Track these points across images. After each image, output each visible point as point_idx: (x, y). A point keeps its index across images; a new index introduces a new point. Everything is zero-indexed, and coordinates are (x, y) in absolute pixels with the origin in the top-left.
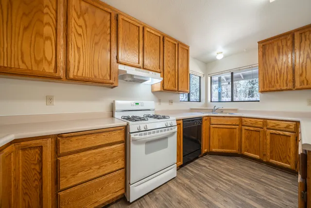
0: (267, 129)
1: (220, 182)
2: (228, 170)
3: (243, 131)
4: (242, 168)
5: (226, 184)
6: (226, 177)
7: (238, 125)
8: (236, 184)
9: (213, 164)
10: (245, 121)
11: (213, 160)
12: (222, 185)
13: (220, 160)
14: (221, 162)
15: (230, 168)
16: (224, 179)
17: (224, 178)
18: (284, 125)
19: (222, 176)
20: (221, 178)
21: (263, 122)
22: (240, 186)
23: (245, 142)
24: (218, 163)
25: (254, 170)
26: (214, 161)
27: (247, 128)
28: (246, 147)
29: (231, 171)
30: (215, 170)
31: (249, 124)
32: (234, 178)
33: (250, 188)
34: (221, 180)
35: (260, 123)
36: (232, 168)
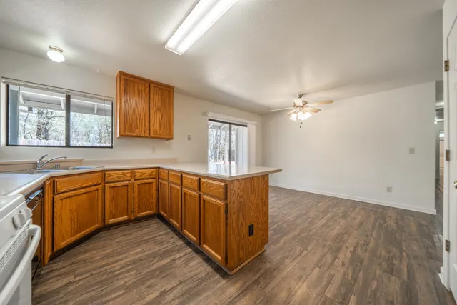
0: (135, 180)
1: (120, 277)
2: (107, 256)
3: (108, 191)
4: (118, 242)
5: (127, 271)
6: (117, 266)
7: (99, 184)
8: (135, 262)
9: (79, 268)
10: (111, 176)
11: (69, 263)
12: (126, 277)
13: (80, 253)
14: (86, 256)
15: (107, 251)
16: (119, 269)
17: (117, 268)
18: (148, 172)
19: (114, 269)
20: (114, 272)
21: (131, 173)
22: (140, 260)
23: (110, 206)
24: (84, 261)
25: (130, 234)
26: (73, 263)
27: (112, 185)
28: (111, 212)
29: (113, 255)
30: (95, 272)
31: (116, 179)
32: (126, 257)
33: (146, 253)
34: (118, 275)
35: (128, 174)
36: (111, 250)
